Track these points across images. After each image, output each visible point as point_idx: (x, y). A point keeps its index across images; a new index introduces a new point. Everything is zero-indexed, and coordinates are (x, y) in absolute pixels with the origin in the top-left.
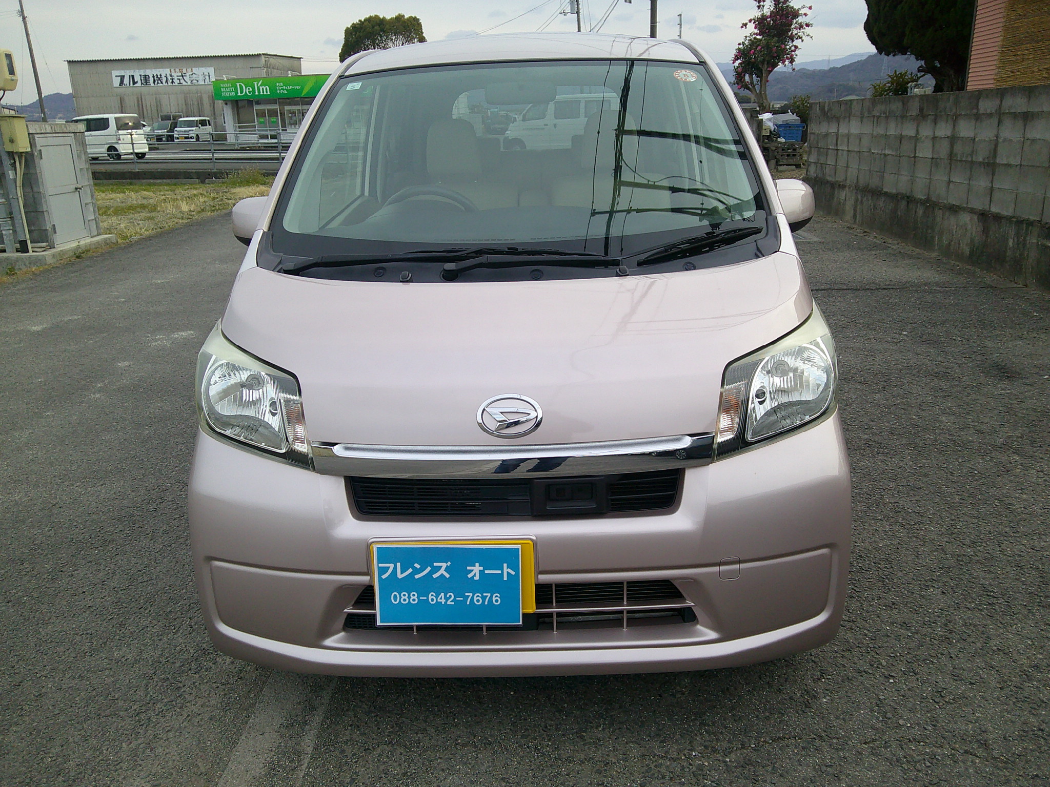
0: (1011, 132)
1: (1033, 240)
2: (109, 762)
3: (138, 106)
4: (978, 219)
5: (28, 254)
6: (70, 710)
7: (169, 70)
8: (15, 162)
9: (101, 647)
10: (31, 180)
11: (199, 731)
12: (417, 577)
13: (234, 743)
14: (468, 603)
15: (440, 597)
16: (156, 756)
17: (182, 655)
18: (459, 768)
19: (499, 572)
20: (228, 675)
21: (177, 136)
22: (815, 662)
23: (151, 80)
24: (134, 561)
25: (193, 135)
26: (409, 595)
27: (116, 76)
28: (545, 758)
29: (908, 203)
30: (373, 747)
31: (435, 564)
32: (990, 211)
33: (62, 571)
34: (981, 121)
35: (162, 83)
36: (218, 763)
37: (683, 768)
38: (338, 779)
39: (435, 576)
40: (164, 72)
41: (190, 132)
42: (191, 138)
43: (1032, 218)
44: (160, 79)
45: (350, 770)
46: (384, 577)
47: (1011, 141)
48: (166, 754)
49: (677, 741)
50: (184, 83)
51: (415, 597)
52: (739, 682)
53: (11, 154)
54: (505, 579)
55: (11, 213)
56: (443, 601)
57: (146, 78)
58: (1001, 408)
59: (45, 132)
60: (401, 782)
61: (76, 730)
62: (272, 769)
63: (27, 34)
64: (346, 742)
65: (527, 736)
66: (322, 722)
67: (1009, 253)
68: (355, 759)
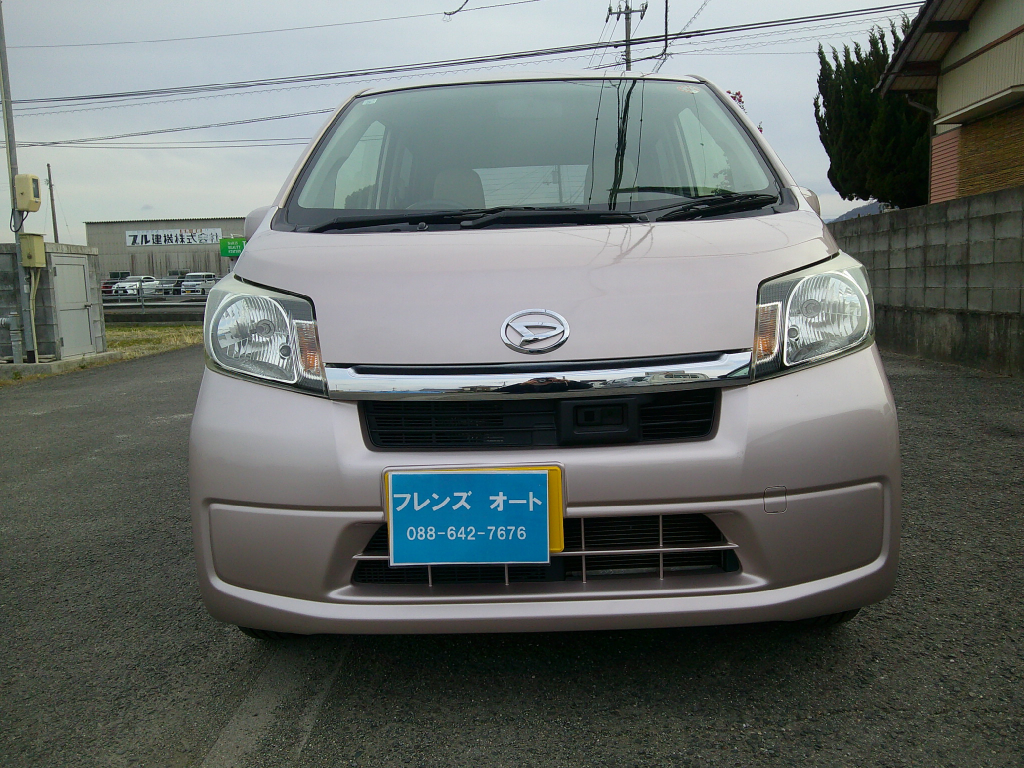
0: (980, 235)
1: (1013, 332)
2: (81, 739)
3: (149, 263)
4: (957, 318)
5: (35, 364)
6: (42, 695)
7: (179, 230)
8: (30, 278)
9: (82, 643)
10: (44, 295)
11: (185, 714)
12: (435, 508)
13: (223, 724)
14: (491, 538)
15: (460, 532)
16: (135, 735)
17: (169, 650)
18: (479, 741)
19: (525, 502)
20: (219, 667)
21: (184, 290)
22: (864, 647)
23: (163, 239)
24: (122, 577)
25: (199, 289)
26: (426, 530)
27: (130, 236)
28: (576, 731)
29: (886, 312)
30: (380, 725)
31: (456, 494)
32: (967, 309)
33: (44, 585)
34: (951, 228)
35: (172, 242)
36: (206, 741)
37: (734, 738)
38: (341, 753)
39: (455, 508)
40: (175, 232)
41: (197, 286)
42: (197, 291)
43: (1010, 311)
44: (170, 238)
45: (355, 744)
46: (399, 509)
47: (981, 242)
48: (147, 733)
49: (722, 715)
50: (194, 242)
51: (433, 533)
52: (785, 664)
53: (28, 270)
54: (531, 509)
55: (22, 326)
56: (463, 536)
57: (158, 238)
58: (1011, 457)
59: (61, 252)
60: (413, 754)
61: (47, 712)
62: (266, 746)
63: (52, 200)
64: (350, 721)
65: (553, 714)
66: (323, 704)
67: (991, 346)
68: (361, 735)
